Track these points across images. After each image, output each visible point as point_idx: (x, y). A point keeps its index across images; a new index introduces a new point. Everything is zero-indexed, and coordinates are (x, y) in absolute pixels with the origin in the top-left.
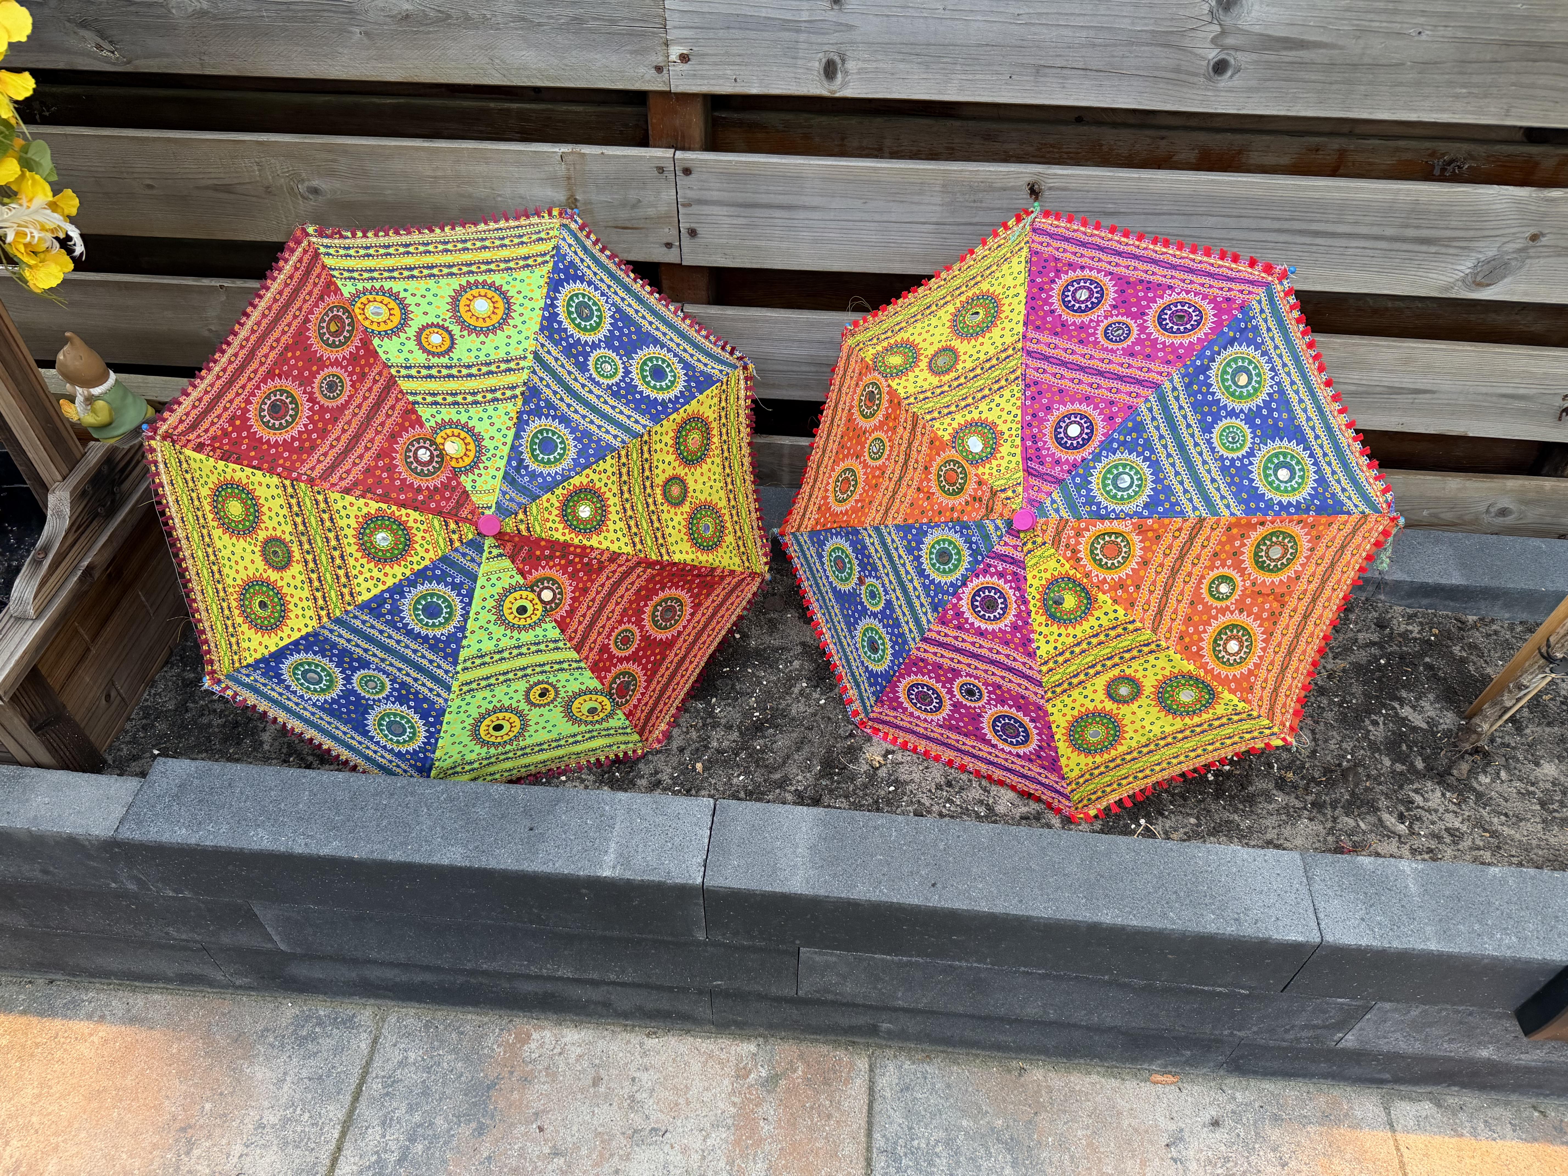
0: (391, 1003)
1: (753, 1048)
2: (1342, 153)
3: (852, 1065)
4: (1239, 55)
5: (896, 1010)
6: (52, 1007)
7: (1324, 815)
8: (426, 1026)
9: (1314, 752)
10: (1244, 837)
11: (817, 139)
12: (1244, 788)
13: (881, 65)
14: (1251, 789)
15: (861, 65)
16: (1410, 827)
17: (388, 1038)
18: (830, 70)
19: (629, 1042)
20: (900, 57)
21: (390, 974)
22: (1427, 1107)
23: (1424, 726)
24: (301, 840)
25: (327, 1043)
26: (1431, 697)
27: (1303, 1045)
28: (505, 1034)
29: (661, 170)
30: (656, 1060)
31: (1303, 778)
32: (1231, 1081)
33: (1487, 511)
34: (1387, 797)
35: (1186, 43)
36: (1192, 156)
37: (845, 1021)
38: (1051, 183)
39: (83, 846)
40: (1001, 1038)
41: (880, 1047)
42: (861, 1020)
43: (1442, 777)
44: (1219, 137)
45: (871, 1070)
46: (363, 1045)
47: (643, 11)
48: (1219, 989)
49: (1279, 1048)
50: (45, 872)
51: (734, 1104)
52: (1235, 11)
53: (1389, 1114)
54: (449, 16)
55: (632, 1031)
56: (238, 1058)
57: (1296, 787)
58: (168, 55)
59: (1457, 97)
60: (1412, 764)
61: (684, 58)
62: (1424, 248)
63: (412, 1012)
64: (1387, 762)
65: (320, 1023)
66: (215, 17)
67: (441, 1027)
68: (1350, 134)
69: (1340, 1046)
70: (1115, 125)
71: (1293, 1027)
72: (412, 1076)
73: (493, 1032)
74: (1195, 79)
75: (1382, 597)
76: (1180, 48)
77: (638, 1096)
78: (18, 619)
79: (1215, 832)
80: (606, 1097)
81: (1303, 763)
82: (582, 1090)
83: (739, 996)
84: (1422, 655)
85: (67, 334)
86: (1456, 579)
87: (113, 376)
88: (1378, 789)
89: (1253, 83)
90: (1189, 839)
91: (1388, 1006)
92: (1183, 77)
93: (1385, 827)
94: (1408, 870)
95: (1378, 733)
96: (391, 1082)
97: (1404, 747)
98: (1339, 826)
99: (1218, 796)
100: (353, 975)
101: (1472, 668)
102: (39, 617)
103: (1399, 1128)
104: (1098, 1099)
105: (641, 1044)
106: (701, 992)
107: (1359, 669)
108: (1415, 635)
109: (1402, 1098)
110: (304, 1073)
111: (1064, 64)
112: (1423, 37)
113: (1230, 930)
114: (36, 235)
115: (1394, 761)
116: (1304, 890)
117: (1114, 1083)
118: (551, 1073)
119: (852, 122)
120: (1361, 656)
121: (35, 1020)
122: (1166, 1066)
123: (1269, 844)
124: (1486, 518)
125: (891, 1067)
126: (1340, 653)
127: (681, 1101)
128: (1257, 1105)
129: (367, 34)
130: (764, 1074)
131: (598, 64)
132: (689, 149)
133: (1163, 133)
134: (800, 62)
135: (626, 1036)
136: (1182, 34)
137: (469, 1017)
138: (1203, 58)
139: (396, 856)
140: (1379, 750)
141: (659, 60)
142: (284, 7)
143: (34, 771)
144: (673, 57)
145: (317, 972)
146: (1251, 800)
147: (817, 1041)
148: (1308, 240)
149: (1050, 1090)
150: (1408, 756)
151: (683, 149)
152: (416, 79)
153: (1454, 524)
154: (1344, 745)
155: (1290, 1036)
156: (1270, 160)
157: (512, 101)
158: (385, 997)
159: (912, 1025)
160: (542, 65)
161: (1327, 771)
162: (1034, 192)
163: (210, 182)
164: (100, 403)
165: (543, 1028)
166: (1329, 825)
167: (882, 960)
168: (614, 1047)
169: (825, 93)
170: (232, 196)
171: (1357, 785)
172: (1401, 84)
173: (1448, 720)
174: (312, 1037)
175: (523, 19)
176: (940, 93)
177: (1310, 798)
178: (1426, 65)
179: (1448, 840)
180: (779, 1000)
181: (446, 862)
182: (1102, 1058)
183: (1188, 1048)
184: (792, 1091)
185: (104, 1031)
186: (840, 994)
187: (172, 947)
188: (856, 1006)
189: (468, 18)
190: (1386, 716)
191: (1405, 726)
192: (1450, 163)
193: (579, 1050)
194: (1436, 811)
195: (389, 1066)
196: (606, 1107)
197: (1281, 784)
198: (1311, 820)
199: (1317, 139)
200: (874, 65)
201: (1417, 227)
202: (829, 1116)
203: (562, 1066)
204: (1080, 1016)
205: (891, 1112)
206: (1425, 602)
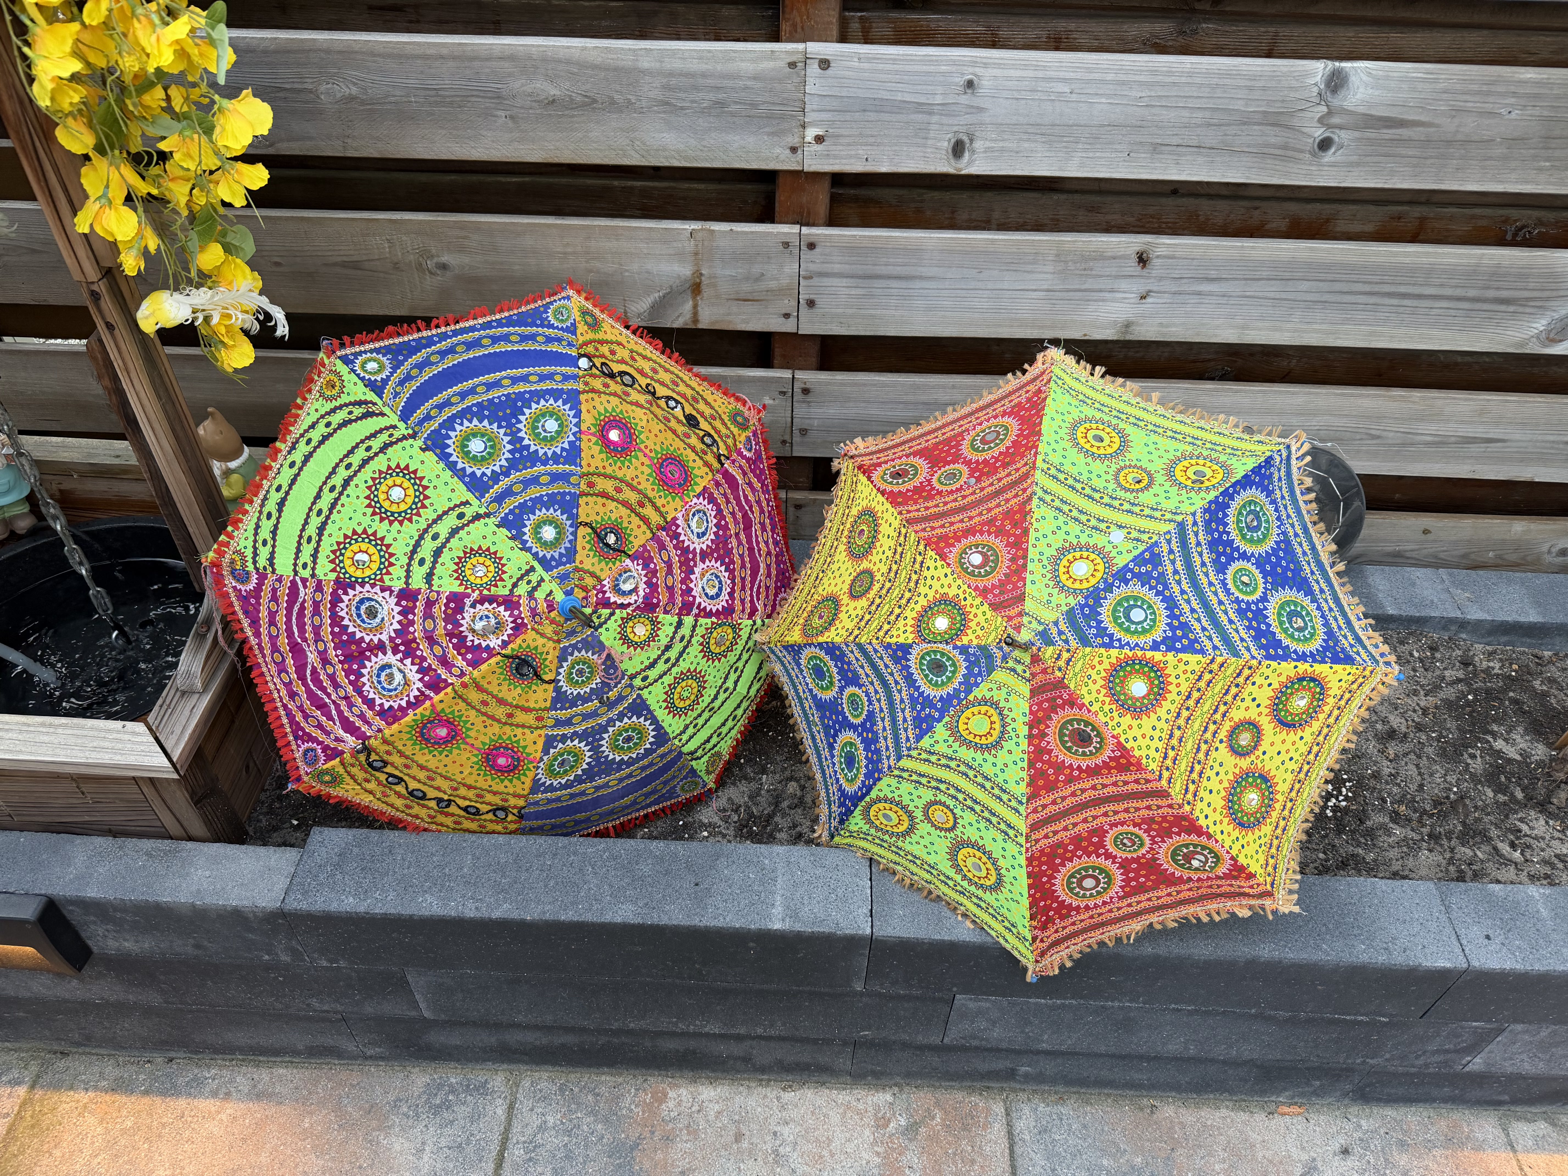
0: (523, 1067)
1: (889, 1097)
2: (1423, 220)
3: (988, 1110)
4: (1343, 134)
5: (1038, 1052)
6: (174, 1086)
7: (1442, 846)
8: (560, 1089)
9: (1421, 786)
10: (1372, 870)
11: (928, 213)
12: (1362, 822)
13: (1006, 144)
14: (1369, 823)
15: (988, 144)
16: (1522, 854)
17: (524, 1104)
18: (958, 149)
19: (765, 1096)
20: (1025, 137)
21: (530, 1037)
22: (1542, 1127)
23: (1518, 758)
24: (470, 904)
25: (462, 1111)
26: (1520, 729)
27: (1431, 1070)
28: (641, 1094)
29: (786, 245)
30: (794, 1114)
31: (1415, 811)
32: (1354, 1109)
33: (1549, 552)
34: (1497, 826)
35: (1296, 122)
36: (1282, 225)
37: (984, 1066)
38: (1161, 251)
39: (247, 919)
40: (1137, 1076)
41: (1014, 1090)
42: (1001, 1064)
43: (1543, 806)
44: (1309, 206)
45: (1008, 1114)
46: (499, 1111)
47: (785, 95)
48: (1360, 1018)
49: (1407, 1074)
50: (197, 946)
51: (878, 1154)
52: (1342, 93)
53: (1508, 1135)
54: (595, 101)
55: (767, 1086)
56: (374, 1130)
57: (1409, 820)
58: (311, 138)
59: (1540, 169)
60: (1512, 795)
61: (819, 139)
62: (1503, 308)
63: (545, 1075)
64: (1490, 794)
65: (452, 1091)
66: (363, 103)
67: (576, 1090)
68: (1428, 203)
69: (1467, 1069)
70: (1210, 196)
71: (1425, 1052)
72: (553, 1141)
73: (629, 1091)
74: (1301, 156)
75: (1464, 636)
76: (1287, 127)
77: (781, 1150)
78: (184, 693)
79: (1343, 865)
80: (750, 1153)
81: (1414, 797)
82: (725, 1147)
83: (885, 1046)
84: (1504, 691)
85: (210, 409)
86: (1533, 616)
87: (246, 449)
88: (1486, 819)
89: (1355, 158)
90: (1320, 873)
91: (1519, 1027)
92: (1290, 153)
93: (1501, 856)
94: (1536, 895)
95: (1477, 765)
96: (532, 1147)
97: (1503, 779)
98: (1458, 856)
99: (1339, 831)
100: (491, 1039)
101: (1553, 701)
102: (205, 688)
103: (1519, 1148)
104: (1230, 1132)
105: (778, 1098)
106: (845, 1044)
107: (1449, 705)
108: (1496, 671)
109: (1519, 1119)
110: (443, 1142)
111: (1180, 142)
112: (1513, 116)
113: (1382, 959)
114: (240, 316)
115: (1496, 792)
116: (1444, 918)
117: (1243, 1116)
118: (693, 1132)
119: (965, 195)
120: (1449, 693)
121: (158, 1100)
122: (1293, 1097)
123: (1395, 875)
124: (1548, 558)
125: (1026, 1110)
126: (1430, 691)
127: (825, 1153)
128: (1382, 1131)
129: (512, 117)
130: (903, 1123)
131: (736, 145)
132: (813, 225)
133: (1257, 203)
134: (930, 142)
135: (763, 1091)
136: (1291, 114)
137: (603, 1078)
138: (1310, 136)
139: (568, 916)
140: (1480, 782)
141: (795, 141)
142: (433, 93)
143: (190, 845)
144: (809, 138)
145: (454, 1039)
146: (1370, 833)
147: (952, 1087)
148: (1395, 301)
149: (1183, 1126)
150: (1507, 787)
151: (807, 224)
152: (556, 160)
153: (1518, 565)
154: (1449, 778)
155: (1420, 1062)
156: (1356, 227)
157: (634, 179)
158: (518, 1061)
159: (1049, 1067)
160: (681, 147)
161: (1437, 803)
162: (1142, 260)
163: (339, 259)
164: (235, 477)
165: (678, 1086)
166: (1448, 855)
167: (1036, 1004)
168: (751, 1102)
169: (951, 171)
170: (359, 272)
171: (1467, 816)
172: (1490, 158)
173: (1540, 751)
174: (447, 1105)
175: (667, 104)
176: (1061, 170)
177: (1426, 830)
178: (1514, 141)
179: (1560, 865)
180: (922, 1048)
181: (619, 920)
182: (1231, 1092)
183: (1318, 1078)
184: (933, 1138)
185: (231, 1108)
186: (987, 1040)
187: (310, 1019)
188: (998, 1050)
189: (613, 102)
190: (1482, 750)
191: (1501, 758)
192: (1521, 229)
193: (717, 1107)
194: (1543, 838)
195: (529, 1131)
196: (751, 1162)
197: (1396, 817)
198: (1430, 851)
199: (1400, 208)
200: (1001, 144)
201: (1498, 289)
202: (973, 1162)
203: (702, 1124)
204: (1220, 1051)
205: (1033, 1155)
206: (1504, 639)
